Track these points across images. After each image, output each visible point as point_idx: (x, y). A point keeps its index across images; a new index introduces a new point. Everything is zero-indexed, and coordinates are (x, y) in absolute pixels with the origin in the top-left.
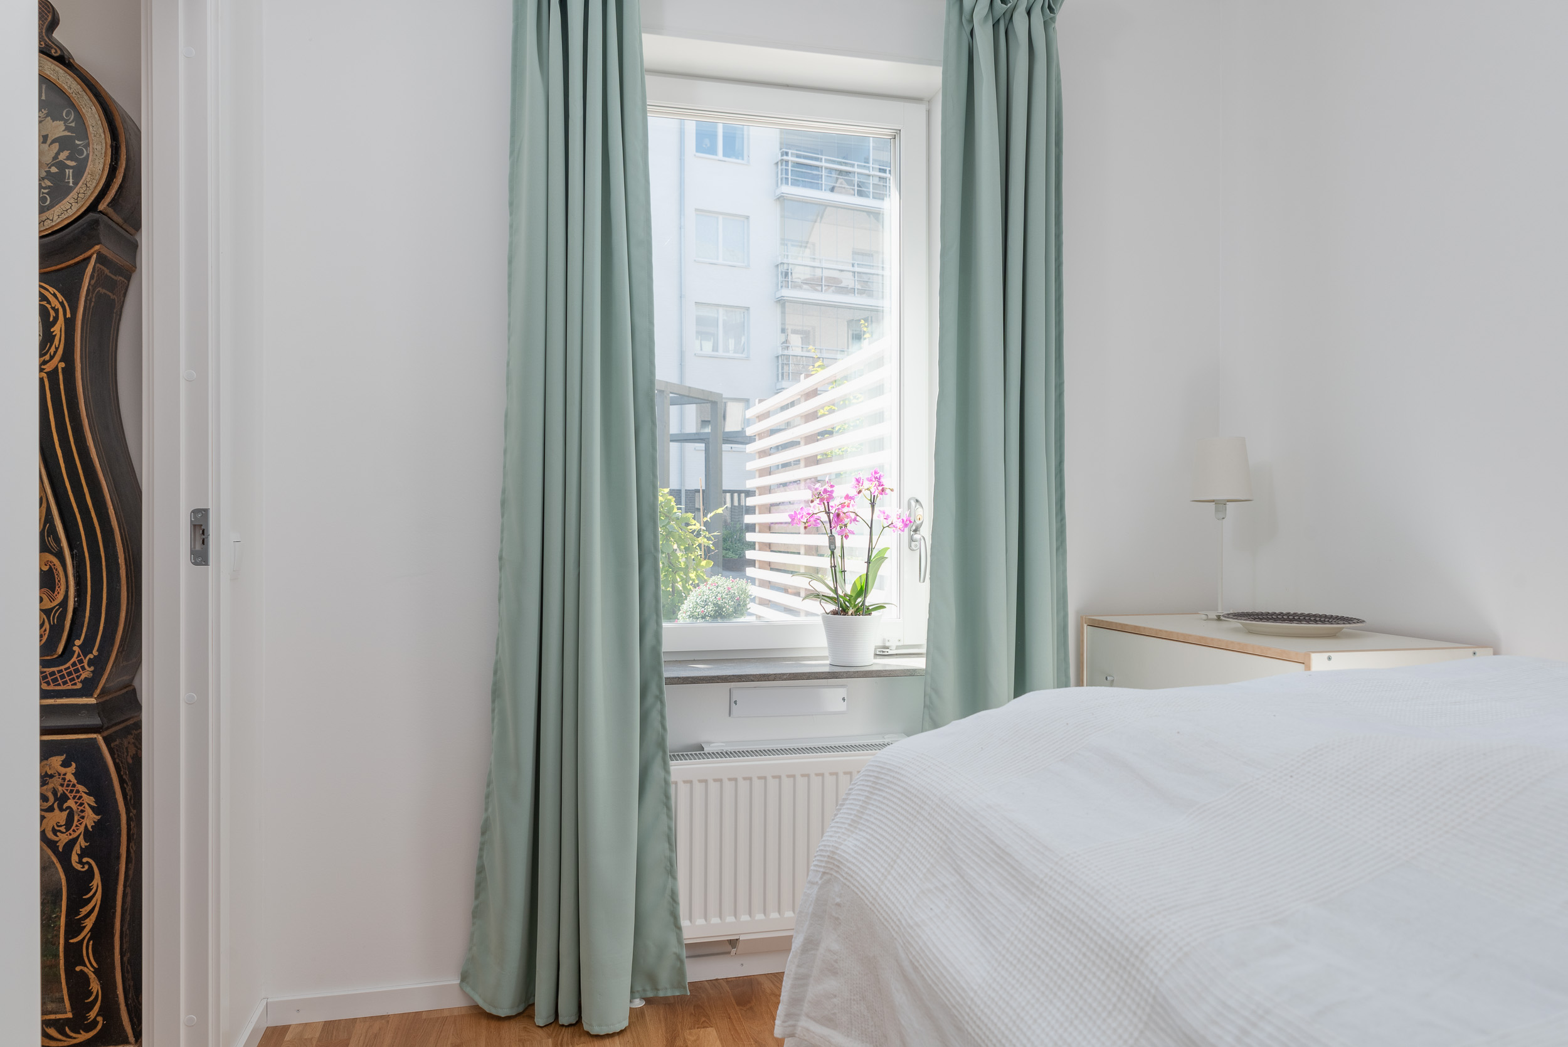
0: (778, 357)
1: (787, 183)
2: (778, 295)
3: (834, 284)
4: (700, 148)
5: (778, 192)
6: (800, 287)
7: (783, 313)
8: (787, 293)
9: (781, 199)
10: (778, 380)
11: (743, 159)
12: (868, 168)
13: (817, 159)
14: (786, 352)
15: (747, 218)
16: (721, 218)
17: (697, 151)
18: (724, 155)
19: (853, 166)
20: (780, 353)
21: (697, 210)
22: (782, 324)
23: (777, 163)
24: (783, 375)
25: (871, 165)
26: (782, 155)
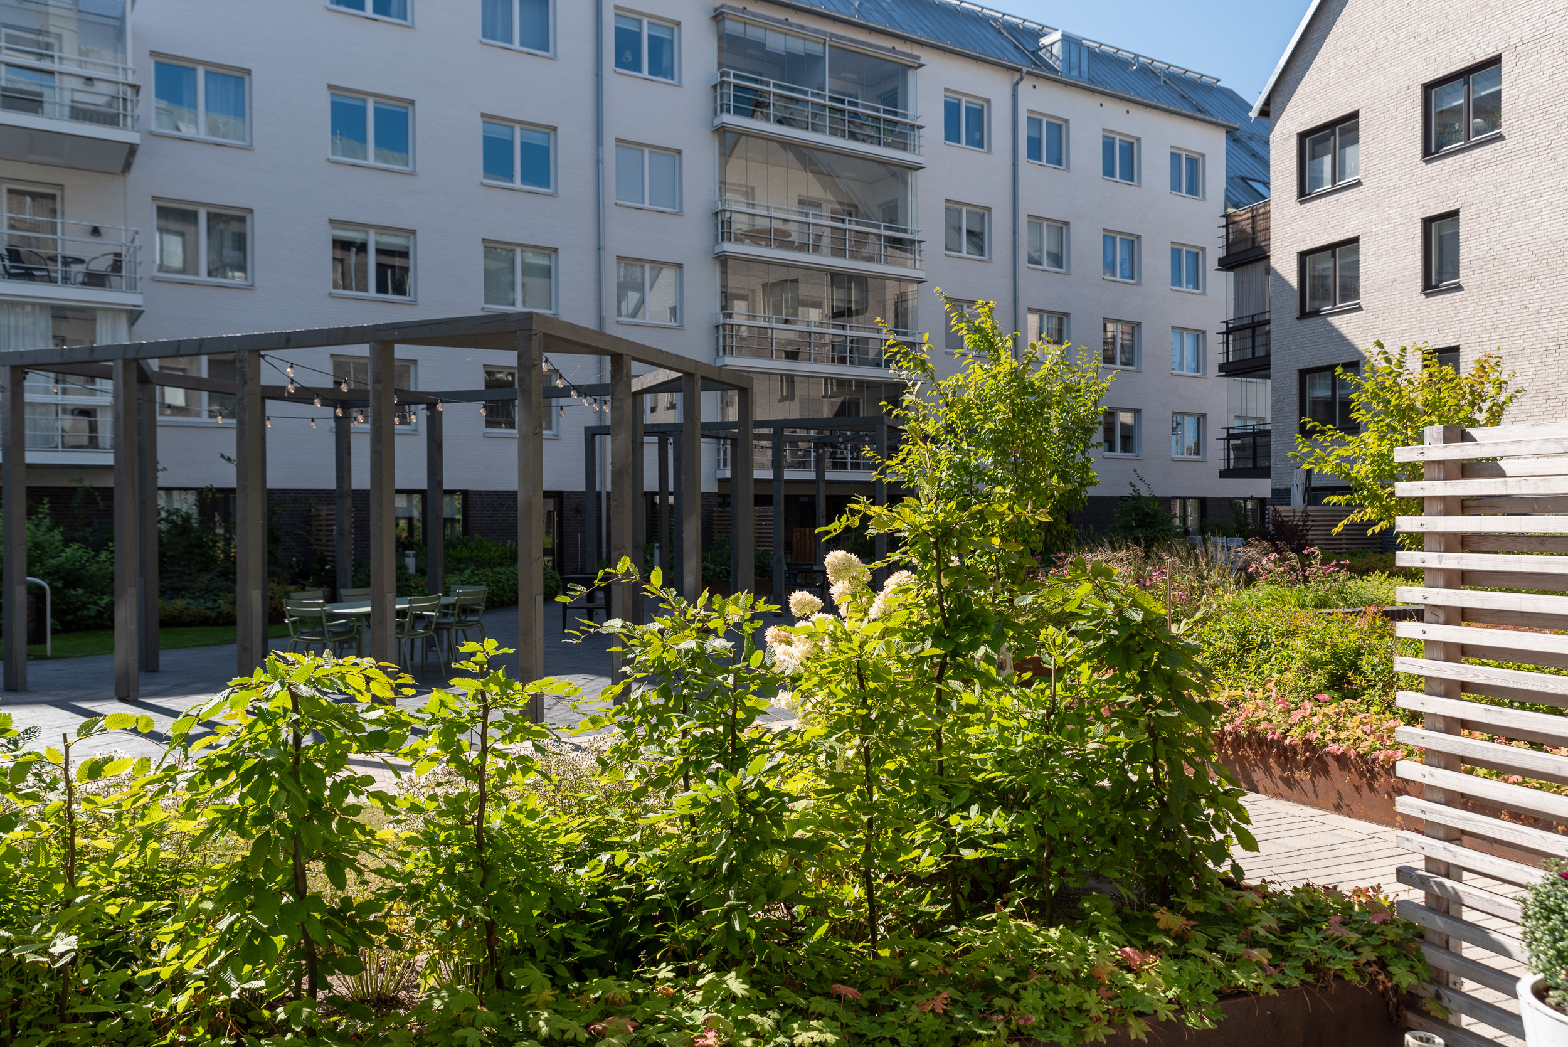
0: (717, 327)
1: (728, 111)
2: (718, 249)
3: (783, 240)
4: (619, 63)
5: (717, 122)
6: (742, 241)
7: (724, 273)
8: (729, 247)
9: (721, 131)
10: (718, 355)
11: (673, 79)
12: (823, 97)
13: (761, 82)
14: (728, 321)
15: (679, 152)
16: (646, 151)
17: (617, 65)
18: (650, 73)
19: (806, 93)
20: (721, 321)
21: (617, 140)
22: (722, 286)
23: (715, 87)
24: (724, 350)
25: (827, 93)
26: (722, 75)
